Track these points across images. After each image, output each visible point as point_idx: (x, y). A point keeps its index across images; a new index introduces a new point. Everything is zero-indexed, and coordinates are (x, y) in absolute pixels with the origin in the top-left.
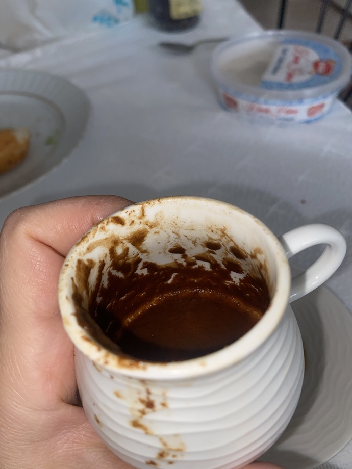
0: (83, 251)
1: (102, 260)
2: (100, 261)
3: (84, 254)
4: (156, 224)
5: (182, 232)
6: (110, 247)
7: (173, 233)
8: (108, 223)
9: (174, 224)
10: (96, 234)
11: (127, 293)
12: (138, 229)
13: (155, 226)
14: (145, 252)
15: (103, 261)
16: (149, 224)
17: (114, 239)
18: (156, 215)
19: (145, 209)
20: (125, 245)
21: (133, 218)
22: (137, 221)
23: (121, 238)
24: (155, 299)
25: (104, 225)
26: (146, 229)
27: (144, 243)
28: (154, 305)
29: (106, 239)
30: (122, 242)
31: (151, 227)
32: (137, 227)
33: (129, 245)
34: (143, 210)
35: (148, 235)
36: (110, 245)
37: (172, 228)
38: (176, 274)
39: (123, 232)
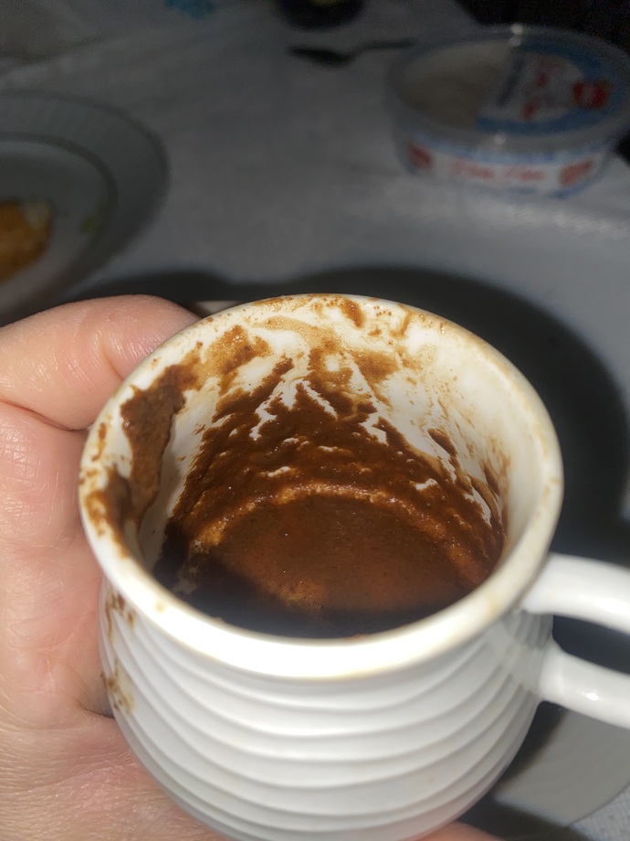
0: (256, 319)
1: (288, 356)
2: (284, 357)
3: (256, 325)
4: (416, 365)
5: (455, 414)
6: (316, 346)
7: (440, 403)
8: (332, 304)
9: (445, 388)
10: (301, 309)
11: (340, 447)
12: (381, 350)
13: (413, 367)
14: (384, 400)
15: (291, 360)
16: (404, 355)
17: (328, 336)
18: (424, 348)
19: (411, 324)
20: (347, 362)
21: (382, 327)
22: (385, 335)
23: (344, 346)
24: (379, 493)
25: (324, 303)
26: (395, 361)
27: (384, 382)
28: (372, 500)
29: (315, 328)
30: (342, 354)
31: (406, 363)
32: (380, 346)
33: (355, 368)
34: (406, 323)
35: (395, 374)
36: (318, 344)
37: (439, 392)
38: (435, 482)
39: (352, 337)
